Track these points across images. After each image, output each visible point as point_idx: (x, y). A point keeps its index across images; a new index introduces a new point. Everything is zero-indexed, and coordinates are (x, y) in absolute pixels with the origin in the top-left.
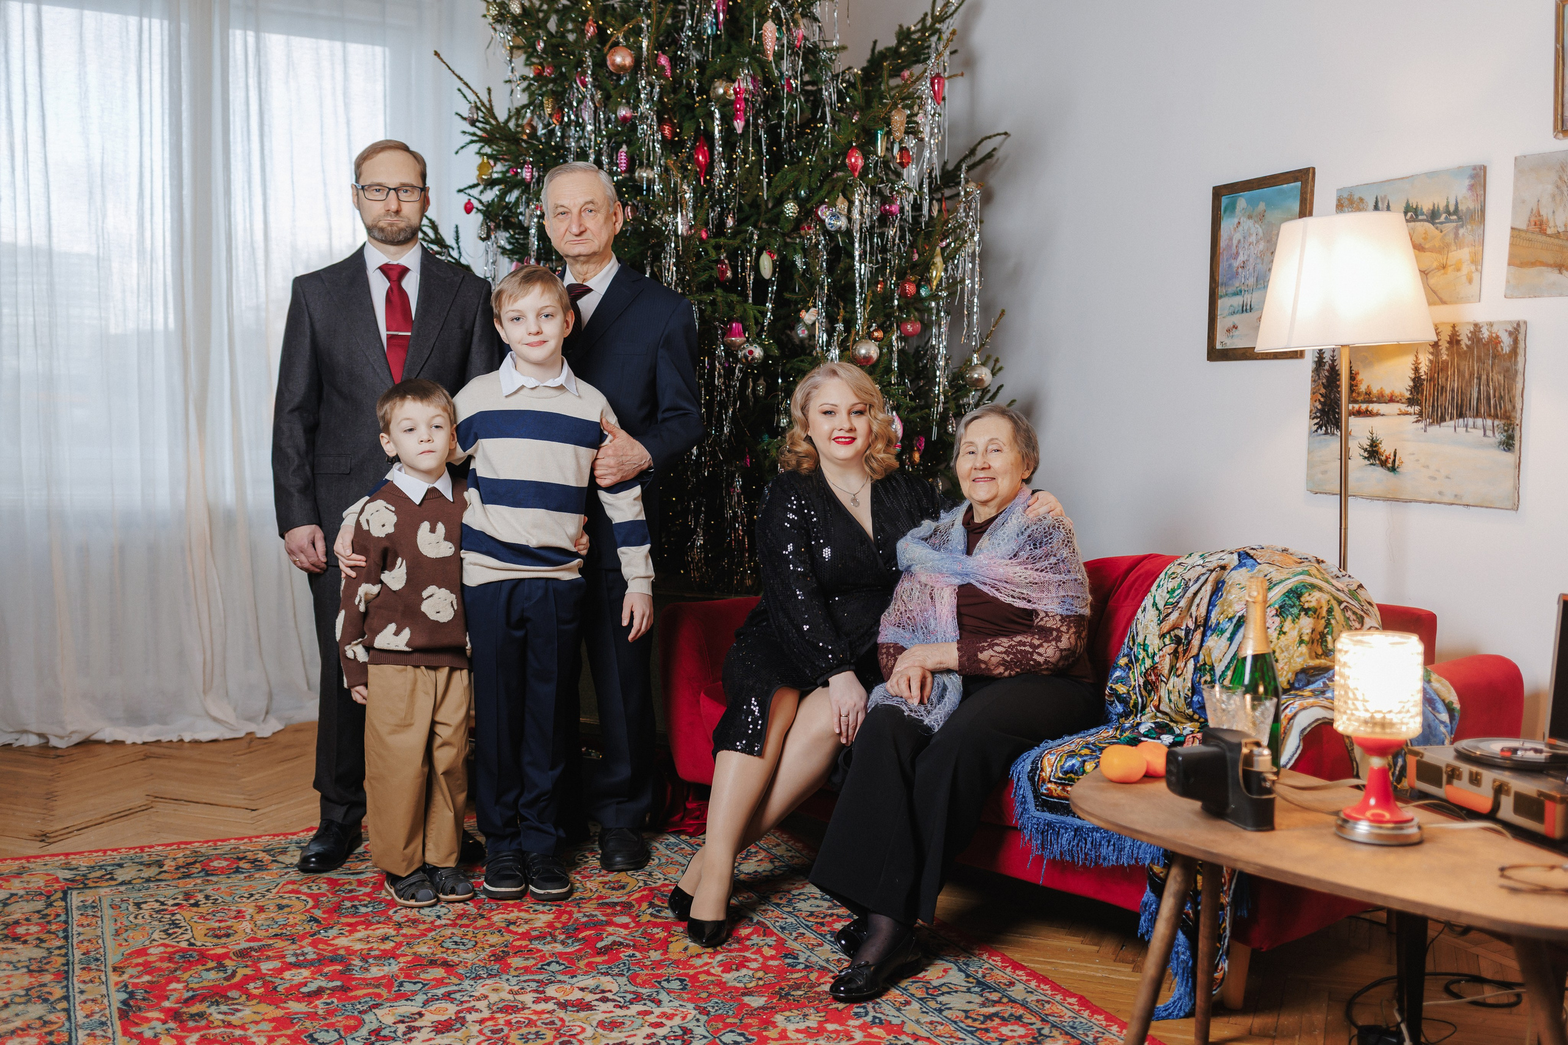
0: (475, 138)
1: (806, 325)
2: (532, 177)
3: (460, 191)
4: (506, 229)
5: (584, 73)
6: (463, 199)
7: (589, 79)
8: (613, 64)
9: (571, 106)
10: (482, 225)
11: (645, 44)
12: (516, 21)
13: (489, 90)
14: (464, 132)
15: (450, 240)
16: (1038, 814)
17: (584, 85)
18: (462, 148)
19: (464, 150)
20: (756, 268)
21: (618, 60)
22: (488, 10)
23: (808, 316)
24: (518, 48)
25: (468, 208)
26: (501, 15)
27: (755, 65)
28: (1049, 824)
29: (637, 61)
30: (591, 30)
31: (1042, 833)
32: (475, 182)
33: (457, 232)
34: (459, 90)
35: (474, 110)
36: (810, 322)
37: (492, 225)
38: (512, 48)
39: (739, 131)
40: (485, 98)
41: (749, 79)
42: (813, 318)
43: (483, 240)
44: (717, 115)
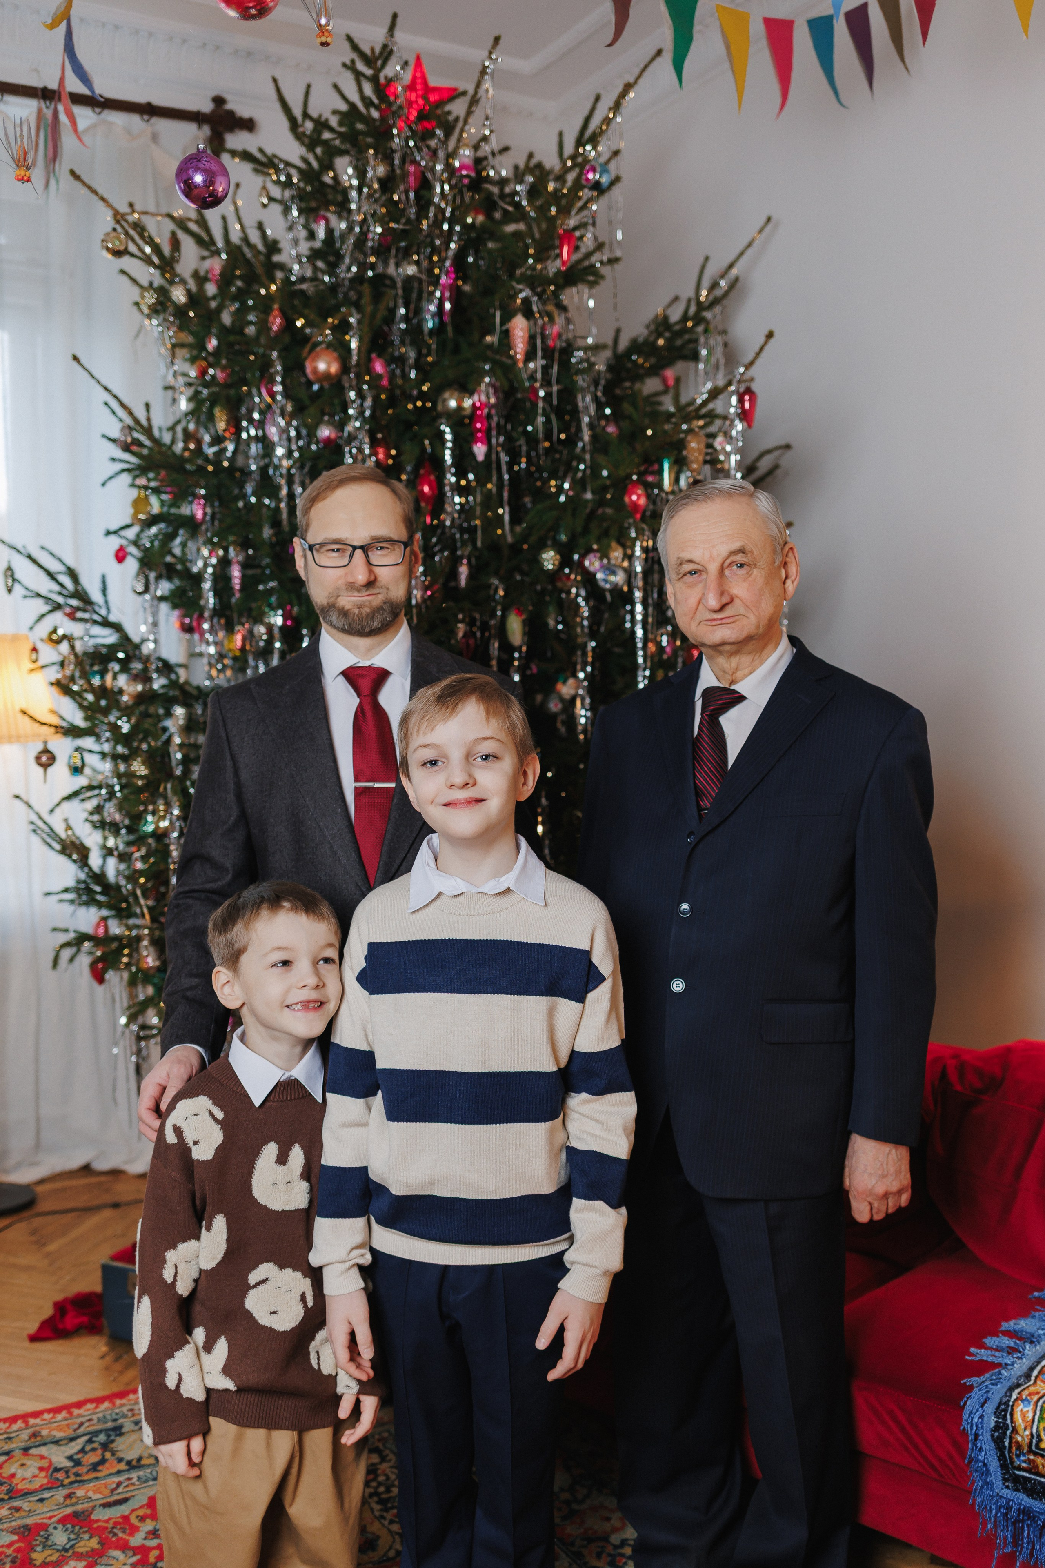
0: (126, 466)
1: (562, 700)
2: (205, 514)
3: (108, 533)
4: (170, 579)
5: (273, 382)
6: (115, 542)
7: (278, 388)
8: (315, 370)
9: (251, 421)
10: (138, 575)
11: (354, 345)
12: (180, 312)
13: (147, 406)
14: (113, 460)
15: (96, 596)
16: (1006, 1493)
17: (272, 395)
18: (111, 478)
19: (114, 481)
20: (502, 631)
21: (322, 366)
22: (143, 297)
23: (566, 689)
24: (182, 345)
25: (120, 556)
26: (159, 302)
27: (499, 372)
28: (1027, 1512)
29: (345, 368)
30: (276, 323)
31: (1014, 1523)
32: (128, 521)
33: (104, 583)
34: (106, 404)
35: (127, 431)
36: (567, 697)
37: (152, 575)
38: (174, 346)
39: (480, 457)
40: (141, 415)
41: (491, 391)
42: (572, 692)
43: (140, 594)
44: (448, 437)
